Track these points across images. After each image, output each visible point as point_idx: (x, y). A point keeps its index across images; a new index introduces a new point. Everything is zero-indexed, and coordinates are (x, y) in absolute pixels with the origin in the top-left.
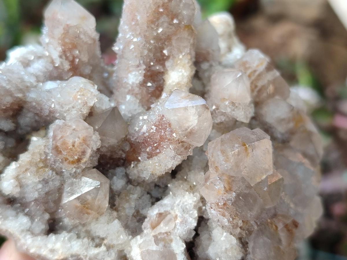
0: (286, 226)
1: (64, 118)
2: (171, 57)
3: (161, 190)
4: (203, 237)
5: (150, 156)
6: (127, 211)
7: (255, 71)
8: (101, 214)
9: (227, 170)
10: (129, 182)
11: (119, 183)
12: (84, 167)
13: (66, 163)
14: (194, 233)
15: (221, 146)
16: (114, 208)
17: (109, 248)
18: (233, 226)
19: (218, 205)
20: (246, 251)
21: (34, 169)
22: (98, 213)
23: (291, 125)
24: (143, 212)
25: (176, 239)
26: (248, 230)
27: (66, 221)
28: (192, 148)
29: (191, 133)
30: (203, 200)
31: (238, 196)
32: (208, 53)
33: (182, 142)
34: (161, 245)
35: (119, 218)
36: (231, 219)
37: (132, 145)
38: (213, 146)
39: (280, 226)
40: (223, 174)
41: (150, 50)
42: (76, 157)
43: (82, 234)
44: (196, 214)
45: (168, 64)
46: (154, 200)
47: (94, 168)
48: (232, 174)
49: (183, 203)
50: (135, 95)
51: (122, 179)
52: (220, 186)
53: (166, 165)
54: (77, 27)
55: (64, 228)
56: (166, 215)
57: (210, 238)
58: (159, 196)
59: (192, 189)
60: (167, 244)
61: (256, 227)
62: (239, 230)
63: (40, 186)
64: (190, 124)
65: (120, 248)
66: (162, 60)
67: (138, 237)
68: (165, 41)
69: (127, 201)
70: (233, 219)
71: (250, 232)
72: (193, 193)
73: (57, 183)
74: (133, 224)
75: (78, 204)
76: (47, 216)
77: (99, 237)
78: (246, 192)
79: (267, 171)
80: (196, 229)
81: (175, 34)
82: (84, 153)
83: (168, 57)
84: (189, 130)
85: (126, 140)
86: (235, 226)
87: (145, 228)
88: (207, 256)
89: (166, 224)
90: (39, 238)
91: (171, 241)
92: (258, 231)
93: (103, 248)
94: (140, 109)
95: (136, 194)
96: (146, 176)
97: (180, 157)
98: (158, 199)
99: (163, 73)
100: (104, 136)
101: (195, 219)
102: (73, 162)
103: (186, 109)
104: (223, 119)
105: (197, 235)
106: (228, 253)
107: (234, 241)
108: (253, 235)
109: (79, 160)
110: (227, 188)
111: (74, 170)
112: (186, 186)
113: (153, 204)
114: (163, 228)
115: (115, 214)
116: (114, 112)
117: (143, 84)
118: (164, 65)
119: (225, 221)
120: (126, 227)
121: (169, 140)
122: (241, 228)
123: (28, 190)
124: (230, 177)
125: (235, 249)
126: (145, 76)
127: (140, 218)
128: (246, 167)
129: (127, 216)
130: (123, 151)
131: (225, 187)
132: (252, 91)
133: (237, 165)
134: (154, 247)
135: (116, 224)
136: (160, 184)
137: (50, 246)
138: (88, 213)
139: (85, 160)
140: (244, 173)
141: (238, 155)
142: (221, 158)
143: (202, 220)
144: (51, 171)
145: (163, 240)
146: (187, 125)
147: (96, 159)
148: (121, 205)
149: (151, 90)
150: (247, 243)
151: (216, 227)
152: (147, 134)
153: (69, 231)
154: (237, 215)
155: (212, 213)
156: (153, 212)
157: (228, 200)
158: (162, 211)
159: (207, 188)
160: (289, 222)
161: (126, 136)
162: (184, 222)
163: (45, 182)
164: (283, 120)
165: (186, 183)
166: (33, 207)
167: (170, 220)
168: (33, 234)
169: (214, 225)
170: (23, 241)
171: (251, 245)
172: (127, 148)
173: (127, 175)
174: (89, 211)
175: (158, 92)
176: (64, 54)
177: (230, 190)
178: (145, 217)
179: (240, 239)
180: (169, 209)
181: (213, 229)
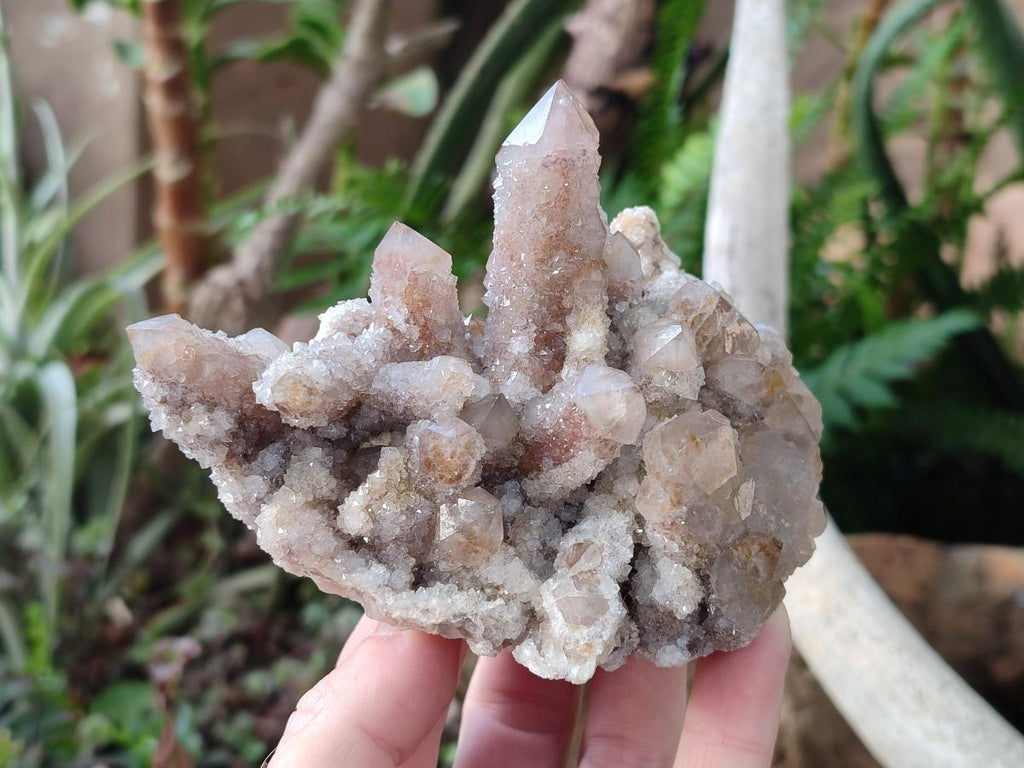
0: (763, 548)
1: (428, 417)
2: (574, 310)
3: (574, 510)
4: (644, 573)
5: (558, 462)
6: (529, 544)
7: (701, 315)
8: (493, 551)
9: (673, 477)
10: (527, 501)
11: (513, 504)
12: (465, 486)
13: (441, 483)
14: (630, 569)
15: (662, 443)
16: (508, 541)
17: (508, 600)
18: (686, 553)
19: (663, 524)
20: (708, 589)
21: (393, 494)
22: (490, 551)
23: (764, 392)
24: (552, 544)
25: (605, 579)
26: (707, 557)
27: (443, 566)
28: (619, 447)
29: (617, 428)
30: (639, 519)
31: (690, 510)
32: (625, 287)
33: (605, 440)
34: (584, 589)
35: (519, 555)
36: (683, 544)
37: (527, 446)
38: (650, 444)
39: (756, 548)
40: (667, 482)
41: (541, 303)
42: (456, 473)
43: (466, 584)
44: (631, 541)
45: (570, 320)
46: (565, 526)
47: (477, 485)
48: (681, 481)
49: (611, 527)
50: (524, 371)
51: (515, 497)
52: (664, 500)
53: (583, 475)
54: (428, 273)
55: (438, 577)
56: (587, 547)
57: (655, 575)
58: (572, 519)
59: (622, 505)
60: (592, 588)
61: (719, 552)
62: (694, 559)
63: (404, 518)
64: (616, 414)
65: (524, 599)
66: (561, 314)
67: (551, 580)
68: (563, 288)
69: (528, 530)
70: (686, 543)
71: (711, 561)
72: (624, 511)
73: (427, 512)
74: (539, 562)
75: (462, 539)
76: (412, 561)
77: (491, 586)
78: (701, 504)
79: (729, 471)
80: (632, 563)
81: (578, 274)
82: (466, 466)
83: (570, 310)
84: (614, 424)
85: (518, 439)
86: (690, 553)
87: (558, 567)
88: (651, 601)
89: (589, 561)
90: (404, 595)
91: (598, 582)
92: (722, 557)
93: (499, 601)
94: (534, 392)
95: (538, 518)
96: (552, 491)
97: (602, 461)
98: (571, 525)
99: (563, 334)
100: (488, 437)
101: (630, 547)
102: (451, 481)
103: (608, 394)
104: (658, 395)
105: (634, 572)
106: (681, 593)
107: (689, 575)
108: (716, 565)
109: (459, 477)
110: (675, 500)
111: (452, 491)
112: (612, 502)
113: (564, 532)
114: (584, 564)
115: (511, 550)
116: (500, 401)
117: (535, 352)
118: (563, 323)
119: (675, 548)
120: (530, 567)
121: (586, 439)
122: (697, 555)
123: (386, 525)
124: (678, 485)
125: (692, 587)
126: (536, 340)
127: (550, 554)
128: (698, 469)
129: (530, 553)
130: (514, 456)
131: (671, 500)
132: (699, 345)
133: (687, 469)
134: (575, 593)
135: (517, 565)
136: (573, 502)
137: (422, 605)
138: (476, 552)
139: (467, 476)
140: (697, 477)
141: (686, 454)
142: (664, 460)
143: (641, 549)
144: (417, 495)
145: (586, 581)
146: (611, 417)
147: (480, 472)
148: (518, 537)
149: (546, 361)
150: (709, 577)
151: (662, 557)
152: (552, 431)
153: (446, 581)
154: (690, 537)
155: (656, 537)
156: (568, 542)
157: (677, 517)
158: (581, 540)
159: (647, 503)
160: (766, 541)
161: (518, 435)
162: (615, 553)
163: (411, 511)
164: (750, 387)
165: (612, 496)
166: (391, 549)
167: (594, 552)
168: (395, 590)
169: (659, 555)
170: (380, 602)
171: (713, 579)
172: (521, 453)
173: (523, 493)
174: (478, 548)
175: (557, 363)
176: (411, 317)
177: (679, 503)
178: (555, 552)
179: (697, 571)
180: (589, 536)
181: (658, 560)
